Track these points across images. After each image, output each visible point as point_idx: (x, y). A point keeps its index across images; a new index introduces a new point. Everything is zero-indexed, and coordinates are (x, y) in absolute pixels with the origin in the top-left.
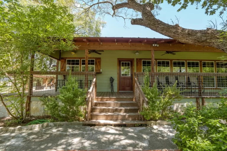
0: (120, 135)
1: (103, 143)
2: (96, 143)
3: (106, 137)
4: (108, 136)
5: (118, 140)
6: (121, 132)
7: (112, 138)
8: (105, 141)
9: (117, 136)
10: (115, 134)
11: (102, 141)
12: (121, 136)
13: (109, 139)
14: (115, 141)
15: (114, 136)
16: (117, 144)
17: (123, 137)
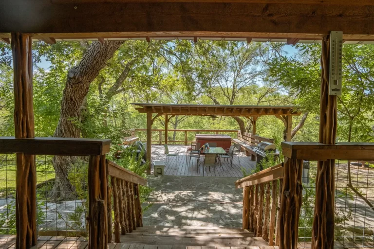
0: (186, 218)
1: (205, 209)
2: (212, 208)
3: (203, 214)
4: (200, 216)
5: (190, 211)
6: (184, 221)
7: (196, 214)
8: (202, 210)
9: (190, 215)
10: (192, 219)
11: (206, 210)
12: (185, 215)
13: (199, 213)
14: (193, 210)
15: (194, 216)
16: (190, 207)
17: (183, 214)
